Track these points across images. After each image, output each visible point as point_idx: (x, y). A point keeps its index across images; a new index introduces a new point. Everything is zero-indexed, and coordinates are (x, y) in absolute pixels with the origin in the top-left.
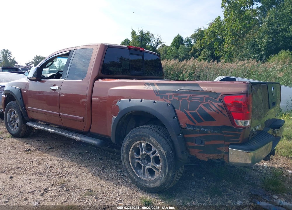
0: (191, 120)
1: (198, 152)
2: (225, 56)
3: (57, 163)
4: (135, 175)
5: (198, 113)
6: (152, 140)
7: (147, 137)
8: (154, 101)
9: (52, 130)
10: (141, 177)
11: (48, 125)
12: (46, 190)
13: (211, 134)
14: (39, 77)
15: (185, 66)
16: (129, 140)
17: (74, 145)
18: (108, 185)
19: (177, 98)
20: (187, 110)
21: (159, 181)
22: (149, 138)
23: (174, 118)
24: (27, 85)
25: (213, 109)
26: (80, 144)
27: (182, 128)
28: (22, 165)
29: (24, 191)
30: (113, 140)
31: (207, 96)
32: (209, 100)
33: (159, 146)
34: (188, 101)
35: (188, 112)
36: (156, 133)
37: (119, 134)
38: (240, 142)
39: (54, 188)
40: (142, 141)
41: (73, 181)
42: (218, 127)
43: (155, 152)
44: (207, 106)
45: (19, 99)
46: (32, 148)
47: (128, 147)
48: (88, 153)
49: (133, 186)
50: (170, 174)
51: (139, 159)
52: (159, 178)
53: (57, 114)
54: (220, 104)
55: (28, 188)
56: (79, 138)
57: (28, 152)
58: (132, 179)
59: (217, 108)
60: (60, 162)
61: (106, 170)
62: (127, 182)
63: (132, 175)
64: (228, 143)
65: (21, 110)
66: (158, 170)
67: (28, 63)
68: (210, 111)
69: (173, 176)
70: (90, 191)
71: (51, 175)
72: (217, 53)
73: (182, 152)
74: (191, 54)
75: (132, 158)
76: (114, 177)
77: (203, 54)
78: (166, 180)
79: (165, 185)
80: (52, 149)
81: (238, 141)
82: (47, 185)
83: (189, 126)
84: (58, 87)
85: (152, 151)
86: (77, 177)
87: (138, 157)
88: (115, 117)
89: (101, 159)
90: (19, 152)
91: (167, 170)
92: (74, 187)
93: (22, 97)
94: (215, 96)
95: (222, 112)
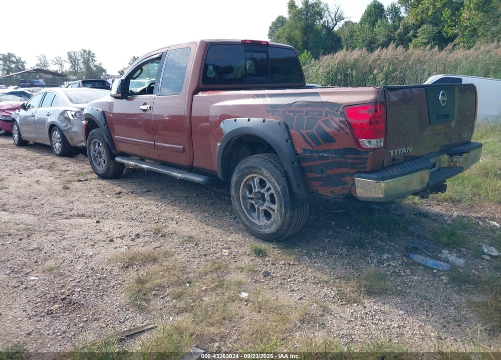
0: (308, 143)
1: (320, 185)
2: (463, 36)
3: (154, 208)
4: (248, 219)
5: (315, 133)
6: (265, 173)
7: (258, 169)
8: (264, 120)
9: (147, 167)
10: (256, 221)
11: (142, 159)
12: (138, 236)
13: (332, 160)
14: (125, 92)
15: (378, 60)
16: (238, 174)
17: (179, 187)
18: (215, 232)
19: (291, 114)
20: (303, 130)
21: (275, 224)
22: (260, 170)
23: (287, 141)
24: (111, 105)
25: (333, 126)
26: (188, 187)
27: (297, 154)
28: (111, 210)
29: (112, 236)
30: (220, 176)
31: (327, 109)
32: (329, 115)
33: (272, 180)
34: (304, 117)
35: (304, 132)
36: (269, 163)
37: (227, 167)
38: (368, 169)
39: (147, 233)
40: (254, 175)
41: (172, 226)
42: (340, 150)
43: (270, 188)
44: (326, 122)
45: (102, 125)
46: (124, 190)
47: (238, 184)
48: (197, 196)
49: (246, 234)
50: (288, 216)
51: (252, 199)
52: (275, 221)
53: (151, 144)
54: (341, 119)
55: (116, 233)
56: (180, 175)
57: (118, 196)
58: (244, 224)
59: (337, 124)
60: (157, 207)
61: (216, 216)
62: (240, 229)
63: (244, 219)
64: (354, 171)
65: (107, 141)
66: (274, 211)
67: (122, 71)
68: (330, 130)
69: (292, 218)
70: (191, 237)
71: (145, 221)
72: (449, 31)
73: (299, 185)
74: (399, 35)
75: (244, 198)
76: (225, 224)
77: (422, 34)
78: (283, 224)
79: (283, 230)
80: (150, 193)
81: (366, 167)
82: (139, 230)
83: (305, 150)
84: (149, 106)
85: (267, 187)
86: (177, 223)
87: (251, 196)
88: (219, 144)
89: (212, 204)
90: (108, 196)
91: (283, 211)
92: (172, 234)
93: (106, 123)
94: (337, 108)
95: (343, 130)
